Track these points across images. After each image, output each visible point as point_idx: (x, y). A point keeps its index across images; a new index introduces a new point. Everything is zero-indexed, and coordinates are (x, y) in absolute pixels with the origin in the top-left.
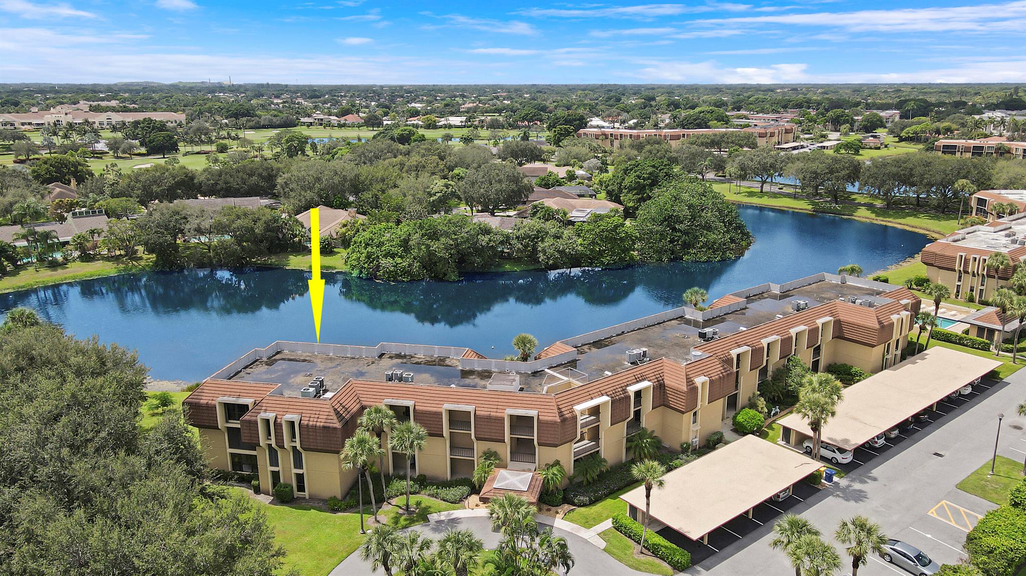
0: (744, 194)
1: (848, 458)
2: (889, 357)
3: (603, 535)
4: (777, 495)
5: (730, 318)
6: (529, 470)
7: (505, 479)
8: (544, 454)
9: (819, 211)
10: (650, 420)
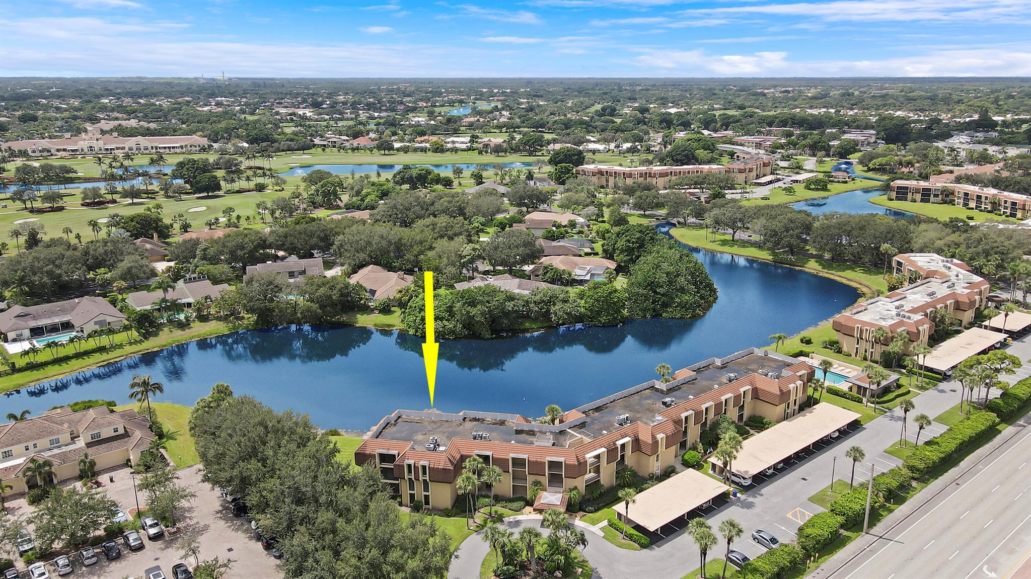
0: (718, 243)
1: (749, 482)
2: (789, 411)
3: (602, 529)
4: (701, 506)
5: (685, 387)
6: (560, 492)
7: (546, 498)
8: (568, 483)
9: (777, 263)
10: (630, 459)
